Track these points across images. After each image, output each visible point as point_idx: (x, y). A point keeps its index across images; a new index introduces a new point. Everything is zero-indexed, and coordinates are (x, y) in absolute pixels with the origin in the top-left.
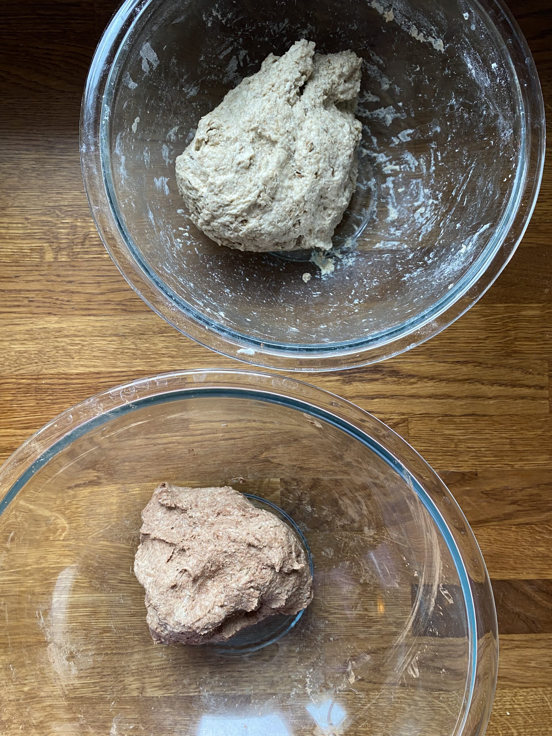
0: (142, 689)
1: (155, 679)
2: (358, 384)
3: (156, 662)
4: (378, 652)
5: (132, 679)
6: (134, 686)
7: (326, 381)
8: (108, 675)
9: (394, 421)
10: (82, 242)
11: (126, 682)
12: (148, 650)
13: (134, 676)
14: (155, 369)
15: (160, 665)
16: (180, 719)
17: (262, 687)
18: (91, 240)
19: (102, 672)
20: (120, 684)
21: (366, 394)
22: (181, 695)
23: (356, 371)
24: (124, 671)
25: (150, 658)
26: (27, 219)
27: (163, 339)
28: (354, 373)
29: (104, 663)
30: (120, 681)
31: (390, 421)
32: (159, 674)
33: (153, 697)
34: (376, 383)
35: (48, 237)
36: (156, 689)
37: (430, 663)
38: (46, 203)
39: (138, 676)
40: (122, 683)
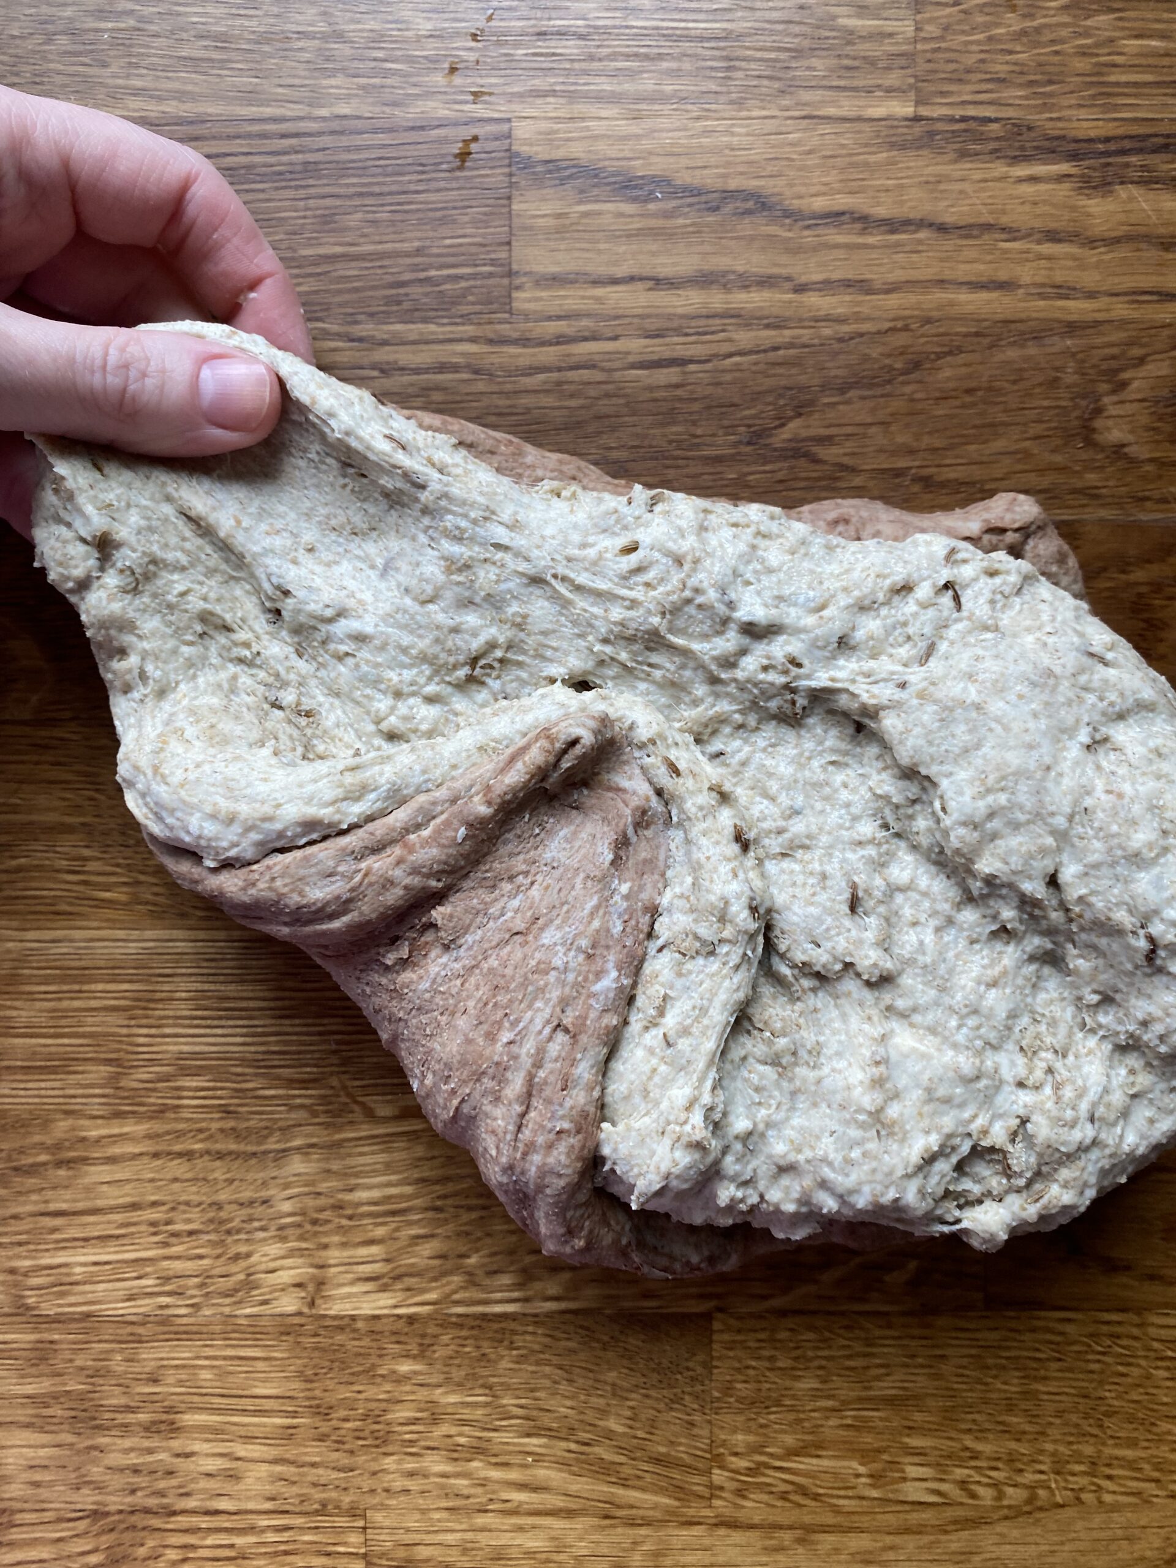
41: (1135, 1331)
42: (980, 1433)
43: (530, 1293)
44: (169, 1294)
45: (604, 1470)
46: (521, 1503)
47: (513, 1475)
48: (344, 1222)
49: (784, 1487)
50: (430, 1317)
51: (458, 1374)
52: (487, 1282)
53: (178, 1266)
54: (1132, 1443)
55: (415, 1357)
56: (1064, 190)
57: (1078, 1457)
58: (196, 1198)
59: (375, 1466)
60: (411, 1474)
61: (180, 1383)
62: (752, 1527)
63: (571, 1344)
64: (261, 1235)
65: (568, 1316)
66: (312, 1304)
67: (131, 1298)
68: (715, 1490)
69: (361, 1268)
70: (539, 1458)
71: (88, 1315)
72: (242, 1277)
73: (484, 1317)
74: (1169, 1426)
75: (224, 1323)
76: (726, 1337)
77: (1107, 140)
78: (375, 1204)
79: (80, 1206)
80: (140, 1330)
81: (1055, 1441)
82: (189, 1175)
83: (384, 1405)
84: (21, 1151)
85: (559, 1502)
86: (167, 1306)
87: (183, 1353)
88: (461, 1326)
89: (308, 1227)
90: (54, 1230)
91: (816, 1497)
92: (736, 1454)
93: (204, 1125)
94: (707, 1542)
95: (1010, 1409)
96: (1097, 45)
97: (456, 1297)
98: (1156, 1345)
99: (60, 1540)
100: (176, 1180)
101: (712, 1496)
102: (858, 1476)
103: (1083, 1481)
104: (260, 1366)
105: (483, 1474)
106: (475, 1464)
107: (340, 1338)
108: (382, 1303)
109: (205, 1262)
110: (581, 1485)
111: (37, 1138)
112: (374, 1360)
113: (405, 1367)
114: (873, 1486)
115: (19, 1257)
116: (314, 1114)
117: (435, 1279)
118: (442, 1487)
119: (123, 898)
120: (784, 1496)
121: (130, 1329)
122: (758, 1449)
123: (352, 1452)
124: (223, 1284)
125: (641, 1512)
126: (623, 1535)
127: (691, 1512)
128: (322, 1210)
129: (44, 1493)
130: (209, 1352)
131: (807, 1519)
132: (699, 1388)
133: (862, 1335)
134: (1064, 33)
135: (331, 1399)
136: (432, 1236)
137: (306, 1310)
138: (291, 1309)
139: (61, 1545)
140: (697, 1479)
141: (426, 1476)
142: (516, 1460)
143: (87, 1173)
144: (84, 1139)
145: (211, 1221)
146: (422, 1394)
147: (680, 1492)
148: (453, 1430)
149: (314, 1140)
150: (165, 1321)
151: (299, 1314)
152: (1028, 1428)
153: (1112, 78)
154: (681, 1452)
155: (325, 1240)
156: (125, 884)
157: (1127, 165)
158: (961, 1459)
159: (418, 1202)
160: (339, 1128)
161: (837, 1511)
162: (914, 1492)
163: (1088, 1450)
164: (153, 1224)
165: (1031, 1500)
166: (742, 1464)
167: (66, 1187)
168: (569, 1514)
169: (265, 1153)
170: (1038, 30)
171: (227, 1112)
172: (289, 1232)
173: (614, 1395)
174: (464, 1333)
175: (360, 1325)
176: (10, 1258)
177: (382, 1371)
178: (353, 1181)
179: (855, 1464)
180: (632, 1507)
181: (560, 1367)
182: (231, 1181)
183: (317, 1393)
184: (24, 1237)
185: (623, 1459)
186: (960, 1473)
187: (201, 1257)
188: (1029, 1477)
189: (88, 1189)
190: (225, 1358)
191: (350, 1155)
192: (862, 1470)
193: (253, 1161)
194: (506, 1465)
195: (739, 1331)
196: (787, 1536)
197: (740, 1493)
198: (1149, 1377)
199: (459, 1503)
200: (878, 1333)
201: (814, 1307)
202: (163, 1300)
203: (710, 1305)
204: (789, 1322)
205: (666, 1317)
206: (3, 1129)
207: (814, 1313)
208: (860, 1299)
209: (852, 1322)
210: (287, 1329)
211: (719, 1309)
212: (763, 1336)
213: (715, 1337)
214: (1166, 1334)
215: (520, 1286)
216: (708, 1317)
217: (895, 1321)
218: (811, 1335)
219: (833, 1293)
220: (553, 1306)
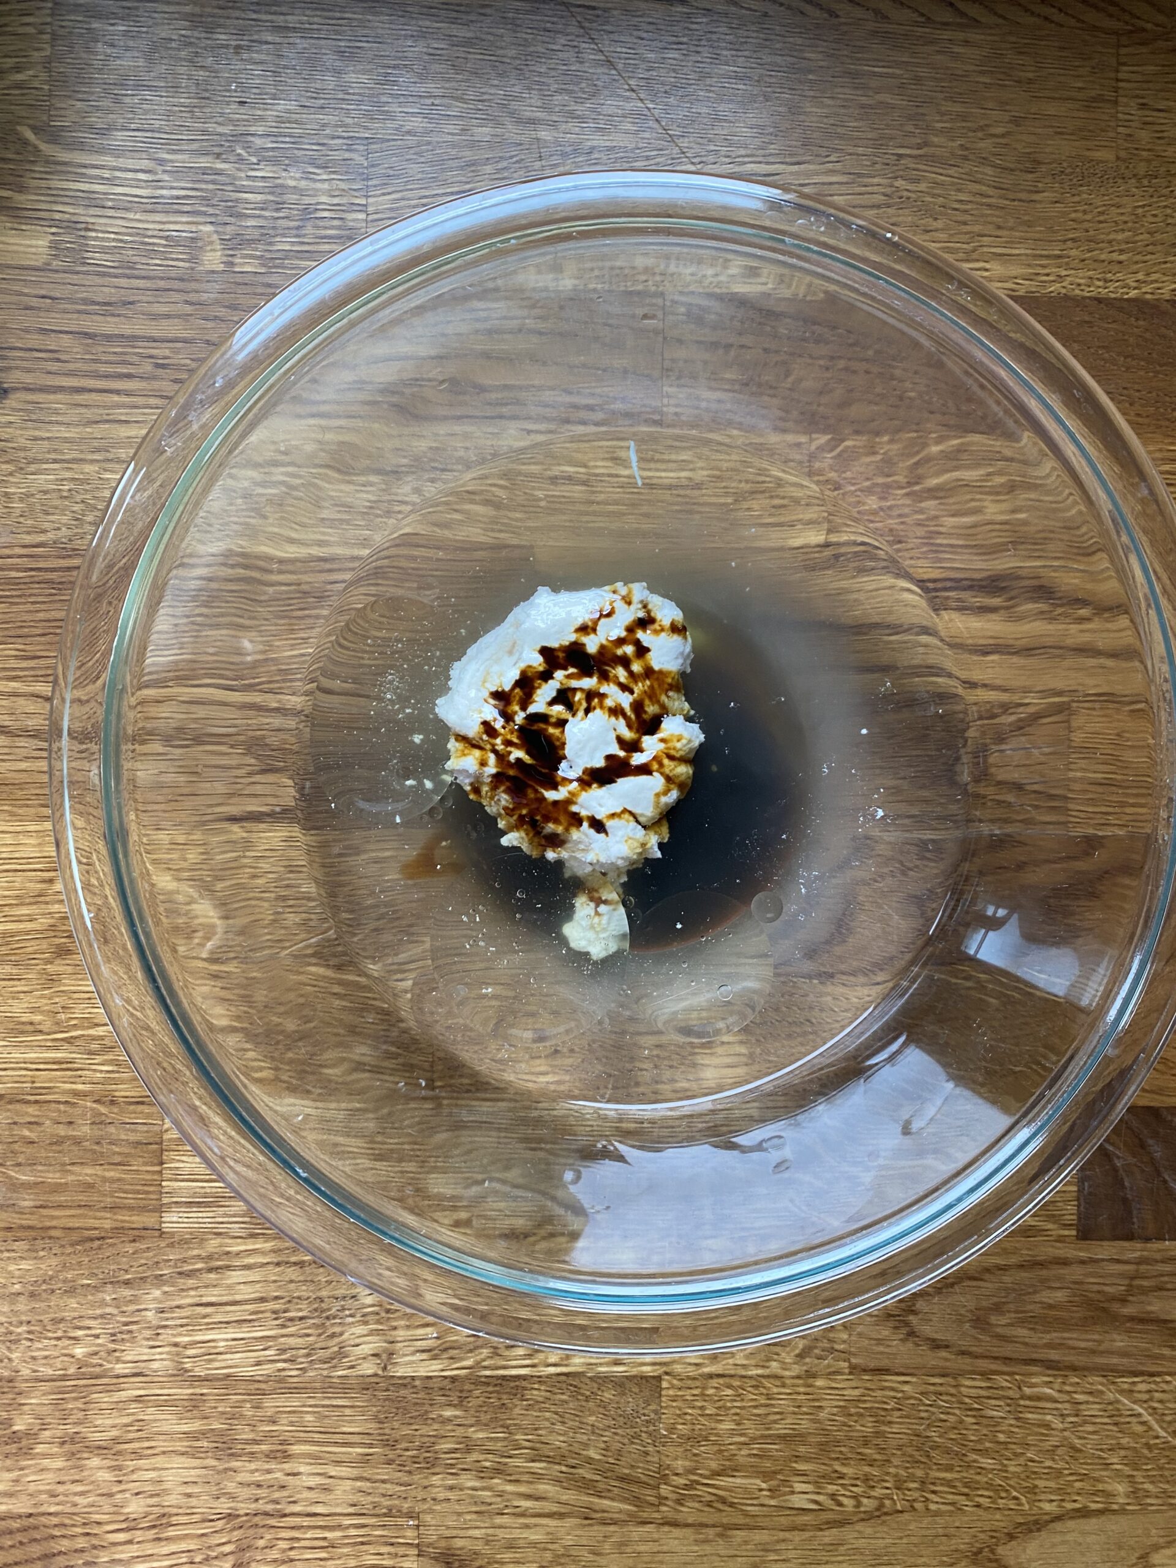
0: (386, 1357)
1: (421, 1331)
2: (954, 616)
4: (987, 1276)
5: (360, 1330)
6: (366, 1349)
8: (301, 1318)
9: (1031, 710)
10: (298, 228)
11: (346, 1336)
13: (366, 1323)
16: (481, 1435)
18: (321, 223)
19: (285, 1311)
20: (330, 1343)
21: (970, 641)
22: (488, 1373)
23: (948, 584)
24: (343, 1309)
26: (161, 162)
28: (945, 589)
29: (292, 1286)
30: (333, 1336)
31: (1021, 709)
33: (413, 1378)
34: (993, 616)
35: (211, 211)
36: (424, 1356)
37: (1115, 1307)
38: (210, 127)
39: (378, 1322)
40: (336, 1340)
41: (953, 1391)
42: (845, 1461)
43: (534, 1362)
44: (285, 1361)
45: (586, 1485)
46: (527, 1509)
47: (522, 1489)
49: (709, 1498)
50: (467, 1377)
51: (485, 1418)
52: (507, 1353)
53: (293, 1341)
54: (949, 1468)
55: (455, 1406)
57: (912, 1478)
58: (305, 1294)
59: (426, 1483)
60: (451, 1488)
61: (292, 1424)
62: (687, 1525)
63: (564, 1397)
64: (350, 1320)
65: (563, 1378)
66: (385, 1369)
67: (258, 1364)
68: (662, 1499)
69: (419, 1343)
70: (538, 1477)
71: (228, 1376)
72: (336, 1349)
73: (504, 1377)
74: (975, 1457)
76: (671, 1392)
77: (935, 581)
79: (225, 1299)
80: (263, 1386)
81: (896, 1467)
82: (301, 1278)
83: (432, 1440)
84: (184, 1261)
85: (555, 1508)
86: (284, 1370)
87: (294, 1402)
88: (488, 1384)
89: (383, 1314)
90: (207, 1316)
91: (732, 1505)
92: (677, 1474)
94: (656, 1536)
95: (866, 1444)
96: (927, 519)
97: (485, 1363)
98: (967, 1400)
99: (203, 1535)
100: (291, 1281)
101: (660, 1504)
102: (761, 1490)
103: (916, 1495)
104: (348, 1411)
105: (501, 1488)
106: (496, 1481)
107: (403, 1392)
108: (434, 1368)
109: (310, 1339)
110: (567, 1496)
111: (195, 1252)
112: (427, 1408)
113: (448, 1413)
114: (772, 1497)
115: (180, 1335)
117: (471, 1351)
118: (472, 1497)
120: (709, 1504)
121: (257, 1386)
122: (692, 1471)
123: (410, 1472)
124: (322, 1354)
125: (610, 1515)
126: (598, 1531)
127: (645, 1515)
129: (193, 1502)
130: (312, 1402)
131: (725, 1521)
132: (652, 1428)
133: (765, 1391)
134: (907, 510)
135: (396, 1435)
137: (380, 1372)
138: (370, 1372)
139: (204, 1539)
140: (649, 1492)
141: (461, 1490)
142: (525, 1478)
143: (230, 1277)
144: (228, 1253)
145: (316, 1310)
146: (460, 1431)
147: (637, 1501)
148: (481, 1457)
150: (282, 1380)
151: (376, 1375)
152: (877, 1457)
153: (938, 542)
154: (638, 1473)
155: (395, 1324)
157: (948, 598)
158: (831, 1478)
161: (746, 1514)
162: (798, 1501)
163: (919, 1473)
164: (274, 1312)
165: (881, 1506)
166: (682, 1481)
167: (215, 1286)
168: (561, 1516)
170: (889, 508)
172: (368, 1318)
173: (593, 1433)
174: (490, 1389)
175: (417, 1383)
176: (174, 1336)
177: (432, 1416)
179: (758, 1482)
180: (604, 1511)
181: (556, 1413)
182: (330, 1282)
183: (387, 1431)
184: (185, 1321)
185: (598, 1478)
186: (831, 1488)
187: (308, 1335)
188: (878, 1492)
189: (230, 1287)
190: (323, 1406)
192: (764, 1486)
194: (517, 1481)
195: (680, 1389)
196: (711, 1532)
197: (679, 1502)
198: (961, 1422)
199: (483, 1508)
200: (775, 1390)
201: (732, 1372)
202: (280, 1365)
203: (660, 1371)
204: (714, 1382)
205: (630, 1378)
206: (171, 1245)
207: (732, 1376)
208: (763, 1367)
209: (757, 1383)
210: (367, 1386)
211: (667, 1373)
212: (695, 1392)
213: (664, 1393)
214: (973, 1392)
215: (529, 1356)
216: (659, 1378)
217: (788, 1382)
218: (729, 1392)
219: (745, 1362)
220: (552, 1370)
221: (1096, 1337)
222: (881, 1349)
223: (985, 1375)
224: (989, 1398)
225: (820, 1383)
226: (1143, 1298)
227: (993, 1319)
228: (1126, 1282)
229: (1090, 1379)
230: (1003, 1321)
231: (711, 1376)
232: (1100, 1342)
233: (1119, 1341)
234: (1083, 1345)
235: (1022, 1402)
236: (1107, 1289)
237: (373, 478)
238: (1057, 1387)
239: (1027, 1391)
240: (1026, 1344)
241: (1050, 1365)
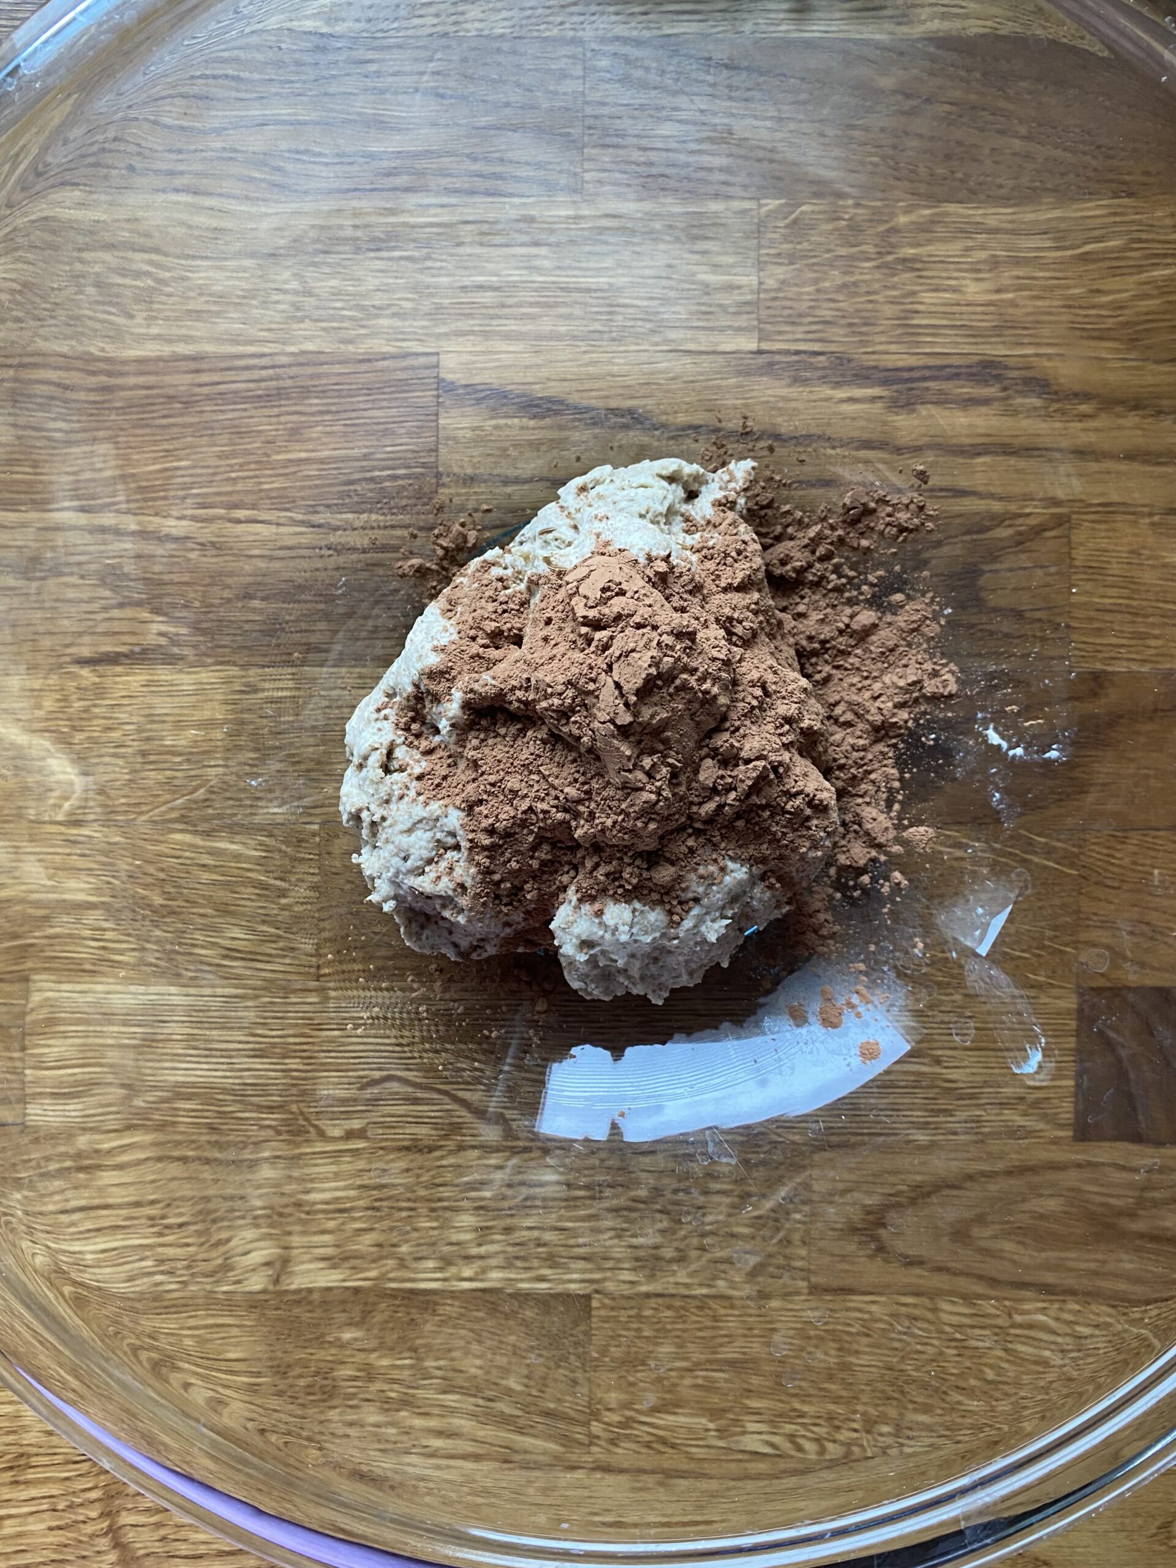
0: (279, 1266)
1: (320, 1238)
2: (934, 410)
3: (324, 1190)
4: (969, 1184)
5: (252, 1233)
6: (255, 1258)
7: (842, 401)
8: (180, 1226)
9: (1033, 521)
11: (232, 1244)
12: (299, 1156)
13: (256, 1227)
14: (351, 348)
15: (337, 1200)
16: (385, 1362)
17: (627, 1276)
19: (163, 1217)
20: (214, 1254)
21: (954, 441)
22: (394, 1285)
23: (927, 373)
24: (232, 1211)
25: (302, 1180)
27: (379, 264)
28: (925, 379)
29: (173, 1186)
30: (219, 1243)
31: (1020, 521)
32: (331, 1224)
33: (310, 1291)
34: (983, 409)
36: (322, 1265)
37: (1123, 1222)
40: (222, 1249)
42: (804, 1397)
43: (447, 1275)
44: (162, 1273)
45: (505, 1421)
46: (438, 1449)
47: (433, 1423)
48: (303, 1216)
49: (648, 1438)
50: (371, 1289)
51: (390, 1338)
52: (415, 1265)
53: (171, 1252)
54: (927, 1409)
55: (356, 1325)
56: (878, 408)
57: (884, 1419)
58: (188, 1194)
59: (323, 1417)
60: (351, 1423)
62: (622, 1471)
63: (480, 1314)
64: (240, 1222)
65: (480, 1294)
66: (277, 1282)
67: (133, 1278)
68: (593, 1439)
69: (317, 1250)
70: (453, 1411)
72: (220, 1261)
73: (413, 1291)
74: (960, 1398)
75: (206, 1297)
76: (603, 1313)
77: (911, 369)
78: (327, 1203)
79: (96, 1202)
81: (865, 1404)
82: (185, 1175)
83: (330, 1365)
85: (469, 1448)
86: (161, 1283)
88: (395, 1297)
89: (276, 1218)
90: (73, 1224)
91: (673, 1446)
92: (609, 1410)
93: (194, 1137)
94: (587, 1482)
95: (830, 1378)
96: (904, 296)
97: (391, 1275)
98: (948, 1329)
100: (173, 1180)
101: (591, 1444)
102: (707, 1430)
103: (889, 1440)
104: (235, 1331)
105: (408, 1422)
106: (403, 1414)
107: (297, 1311)
108: (334, 1278)
109: (191, 1249)
110: (487, 1432)
111: (62, 1149)
112: (324, 1328)
113: (347, 1336)
114: (720, 1438)
116: (279, 1133)
117: (374, 1261)
118: (376, 1434)
119: (132, 960)
120: (648, 1445)
122: (627, 1405)
124: (203, 1267)
125: (533, 1457)
126: (520, 1476)
127: (574, 1457)
128: (287, 1206)
129: (55, 1440)
130: (192, 1322)
131: (667, 1465)
132: (581, 1350)
133: (710, 1313)
134: (876, 286)
135: (289, 1359)
136: (372, 1229)
137: (271, 1287)
138: (258, 1287)
139: (68, 1483)
140: (578, 1429)
141: (362, 1425)
142: (436, 1411)
143: (100, 1178)
144: (97, 1150)
145: (199, 1213)
146: (360, 1357)
147: (566, 1440)
148: (386, 1387)
149: (279, 1153)
150: (159, 1296)
151: (264, 1291)
152: (844, 1393)
153: (915, 322)
154: (566, 1408)
155: (288, 1228)
156: (134, 950)
157: (927, 389)
158: (789, 1417)
159: (361, 1203)
160: (298, 1145)
161: (690, 1458)
162: (752, 1443)
163: (892, 1412)
164: (151, 1218)
165: (849, 1453)
166: (615, 1418)
167: (86, 1187)
168: (477, 1457)
169: (242, 1161)
170: (855, 284)
171: (212, 1128)
172: (259, 1221)
173: (514, 1354)
174: (398, 1303)
175: (314, 1296)
177: (330, 1338)
178: (310, 1185)
179: (704, 1421)
180: (526, 1452)
181: (472, 1331)
182: (216, 1181)
183: (279, 1354)
185: (520, 1413)
186: (789, 1428)
187: (188, 1245)
188: (844, 1435)
189: (101, 1189)
190: (206, 1327)
191: (306, 1165)
192: (711, 1426)
193: (233, 1167)
194: (427, 1414)
195: (612, 1309)
196: (650, 1480)
197: (613, 1442)
198: (941, 1353)
199: (389, 1446)
200: (723, 1312)
201: (673, 1291)
202: (159, 1278)
203: (588, 1289)
204: (653, 1302)
205: (556, 1296)
206: (36, 1141)
207: (672, 1296)
208: (709, 1286)
209: (702, 1303)
210: (255, 1303)
211: (597, 1292)
212: (632, 1313)
213: (593, 1313)
214: (955, 1320)
215: (440, 1269)
216: (588, 1297)
217: (738, 1303)
218: (669, 1313)
219: (688, 1281)
220: (466, 1285)
221: (1100, 1256)
222: (846, 1267)
223: (968, 1298)
224: (973, 1327)
225: (775, 1303)
226: (1154, 1211)
227: (976, 1231)
228: (1137, 1194)
229: (1094, 1307)
230: (988, 1233)
231: (648, 1295)
232: (1104, 1262)
233: (1128, 1263)
234: (1085, 1266)
235: (1012, 1331)
236: (1112, 1201)
237: (248, 263)
238: (1052, 1313)
239: (1018, 1318)
240: (1014, 1262)
241: (1048, 1290)
